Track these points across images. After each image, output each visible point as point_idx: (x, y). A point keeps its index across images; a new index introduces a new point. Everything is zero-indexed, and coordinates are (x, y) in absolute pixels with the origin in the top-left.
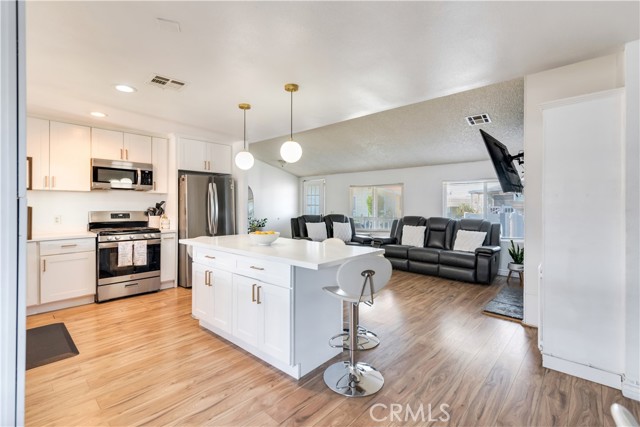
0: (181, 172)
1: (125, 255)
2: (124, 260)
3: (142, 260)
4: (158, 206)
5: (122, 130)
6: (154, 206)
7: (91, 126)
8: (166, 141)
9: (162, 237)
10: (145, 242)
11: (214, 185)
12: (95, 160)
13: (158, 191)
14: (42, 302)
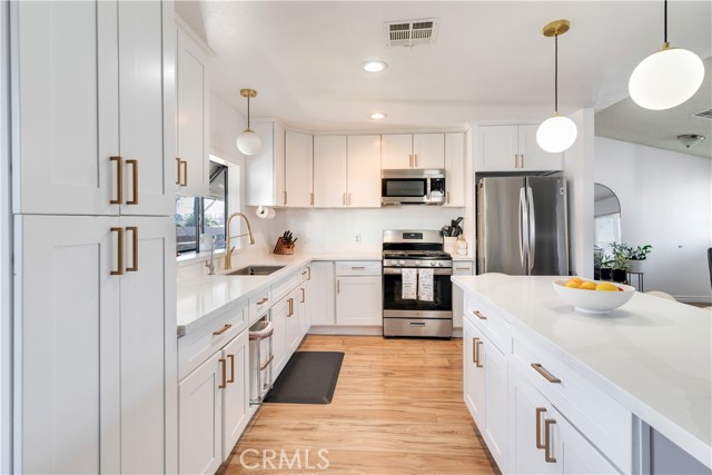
0: (479, 175)
1: (409, 286)
2: (408, 293)
3: (427, 295)
4: (455, 224)
5: (410, 131)
6: (450, 225)
7: (381, 132)
8: (462, 135)
9: (455, 266)
10: (432, 272)
11: (529, 190)
12: (386, 172)
13: (453, 204)
14: (338, 324)
